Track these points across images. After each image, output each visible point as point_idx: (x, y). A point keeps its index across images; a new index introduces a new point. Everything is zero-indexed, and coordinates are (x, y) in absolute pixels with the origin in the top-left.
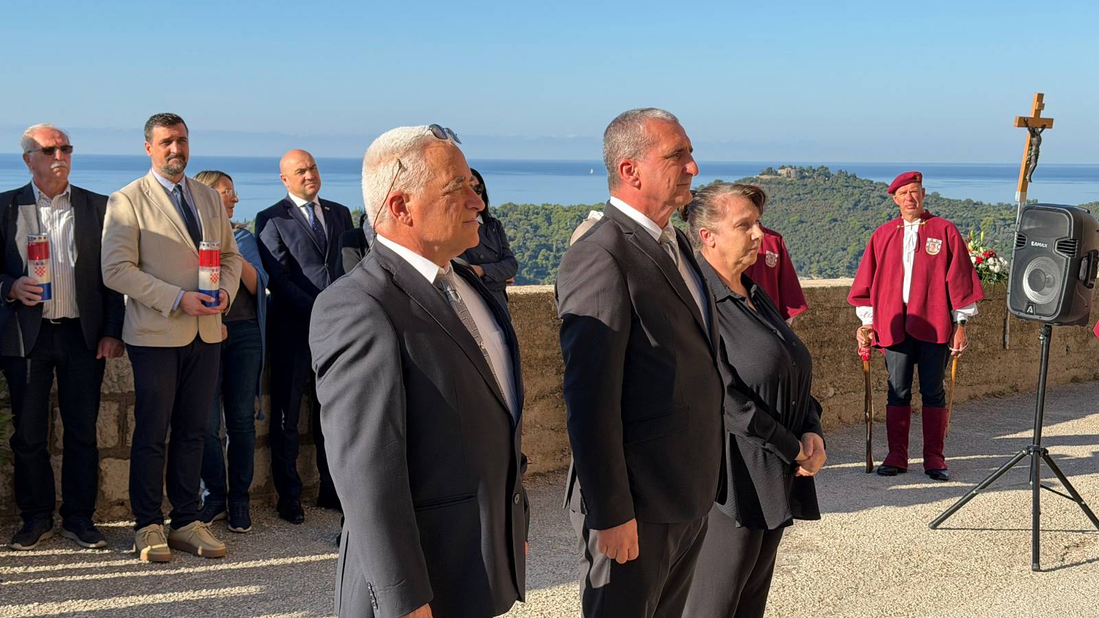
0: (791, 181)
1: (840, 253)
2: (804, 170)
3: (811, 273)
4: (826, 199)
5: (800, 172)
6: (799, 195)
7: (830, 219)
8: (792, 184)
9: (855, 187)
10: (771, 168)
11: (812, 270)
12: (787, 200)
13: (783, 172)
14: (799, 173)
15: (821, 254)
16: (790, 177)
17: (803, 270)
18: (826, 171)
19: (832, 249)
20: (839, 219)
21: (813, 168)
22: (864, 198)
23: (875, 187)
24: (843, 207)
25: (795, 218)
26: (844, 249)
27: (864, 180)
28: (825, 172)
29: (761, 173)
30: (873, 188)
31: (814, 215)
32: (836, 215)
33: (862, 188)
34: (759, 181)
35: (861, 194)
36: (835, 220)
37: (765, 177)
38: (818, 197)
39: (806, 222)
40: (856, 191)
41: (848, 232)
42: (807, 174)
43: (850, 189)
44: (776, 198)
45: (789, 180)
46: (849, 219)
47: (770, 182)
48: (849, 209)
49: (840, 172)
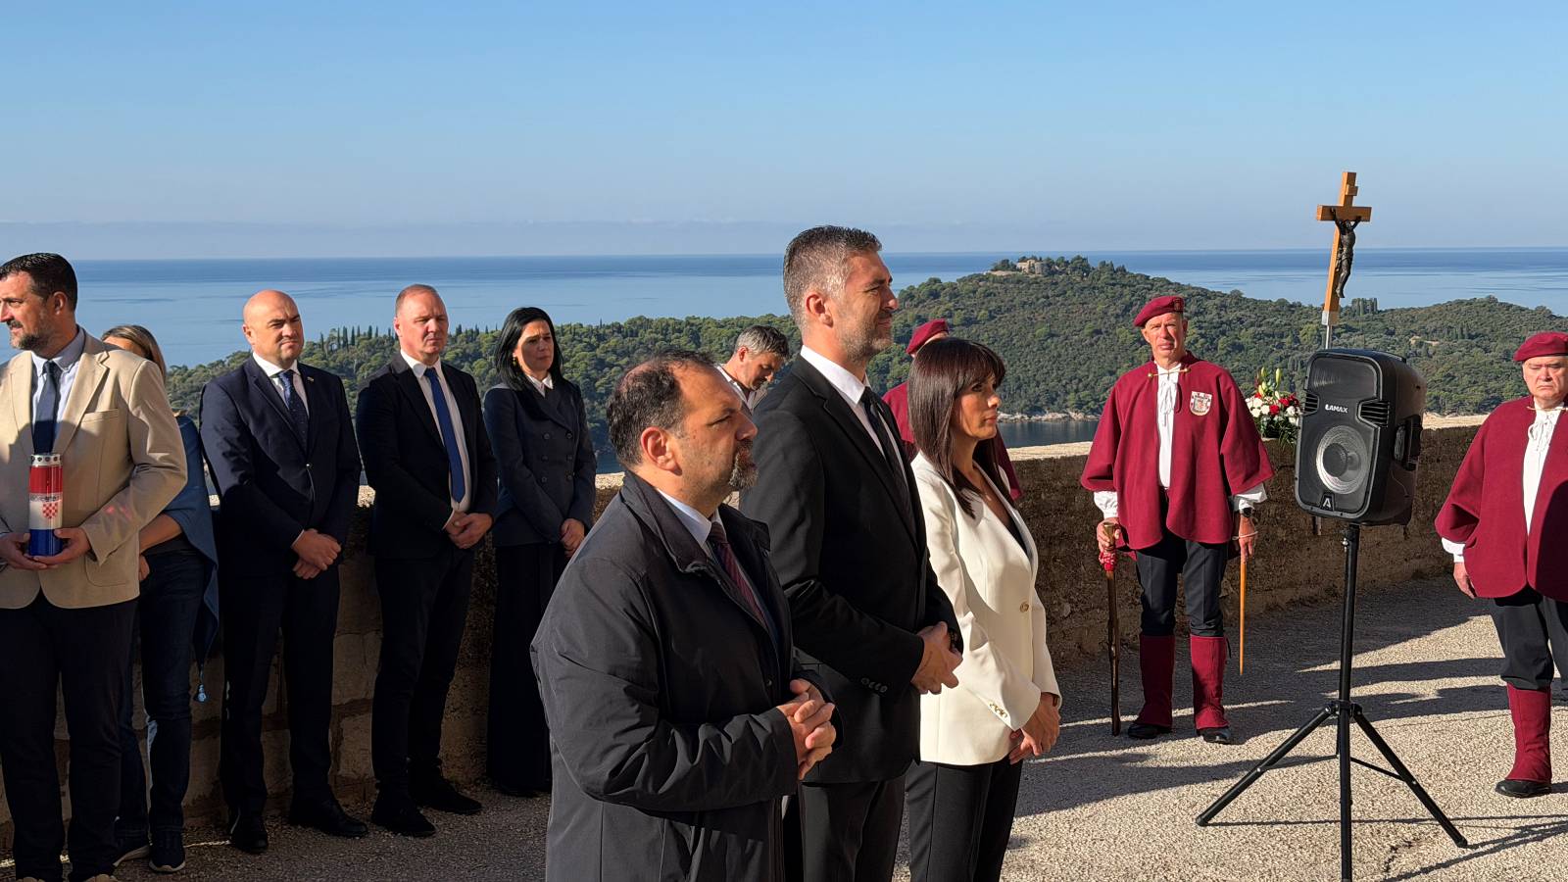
0: (1036, 278)
1: (1106, 379)
2: (1053, 263)
3: (1067, 407)
4: (1085, 303)
5: (1048, 265)
6: (1048, 297)
7: (1091, 330)
8: (1037, 283)
9: (1124, 286)
10: (1008, 261)
11: (1069, 403)
12: (1031, 305)
13: (1024, 266)
14: (1046, 267)
15: (1080, 381)
16: (1034, 273)
17: (1056, 403)
18: (1084, 264)
19: (1095, 373)
20: (1103, 330)
21: (1066, 260)
22: (1136, 300)
23: (1153, 285)
24: (1109, 314)
25: (1042, 330)
26: (1112, 373)
27: (1138, 275)
28: (1081, 265)
29: (993, 267)
30: (1149, 286)
31: (1069, 326)
32: (1099, 325)
33: (1134, 286)
34: (991, 279)
35: (1133, 295)
36: (1098, 332)
37: (998, 273)
38: (1074, 300)
39: (1058, 336)
40: (1126, 291)
41: (1116, 348)
42: (1057, 268)
43: (1118, 288)
44: (1017, 301)
45: (1032, 276)
46: (1118, 330)
47: (1006, 280)
48: (1117, 316)
49: (1103, 264)
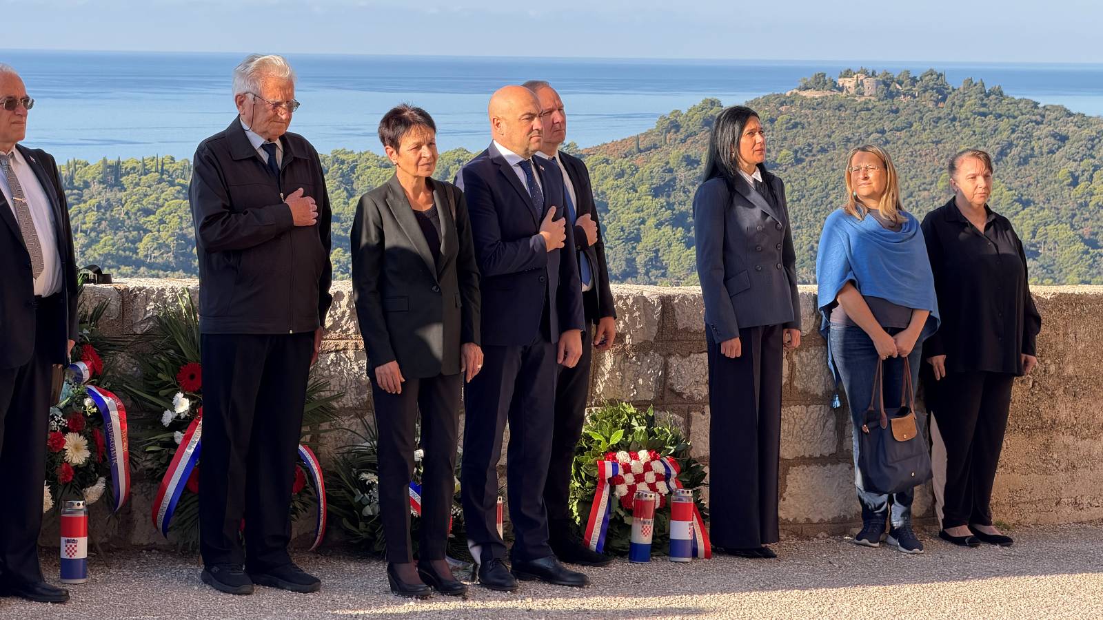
0: (866, 103)
2: (892, 80)
4: (937, 143)
6: (883, 132)
8: (868, 109)
9: (1000, 116)
10: (824, 76)
13: (849, 83)
14: (881, 86)
16: (863, 94)
18: (939, 82)
21: (911, 76)
22: (1019, 138)
23: (1043, 116)
27: (1021, 100)
28: (938, 86)
29: (802, 84)
30: (1038, 118)
33: (1015, 118)
34: (798, 102)
35: (1013, 131)
37: (809, 94)
38: (924, 136)
40: (1004, 124)
42: (899, 87)
43: (990, 120)
44: (836, 138)
45: (860, 100)
47: (821, 104)
49: (970, 83)
